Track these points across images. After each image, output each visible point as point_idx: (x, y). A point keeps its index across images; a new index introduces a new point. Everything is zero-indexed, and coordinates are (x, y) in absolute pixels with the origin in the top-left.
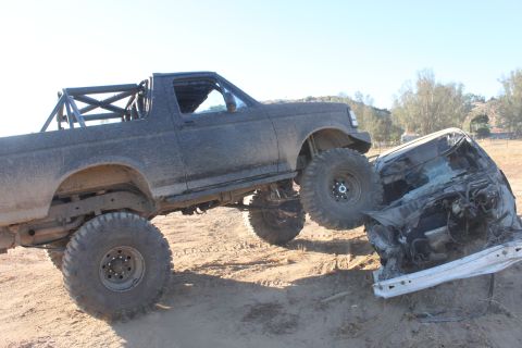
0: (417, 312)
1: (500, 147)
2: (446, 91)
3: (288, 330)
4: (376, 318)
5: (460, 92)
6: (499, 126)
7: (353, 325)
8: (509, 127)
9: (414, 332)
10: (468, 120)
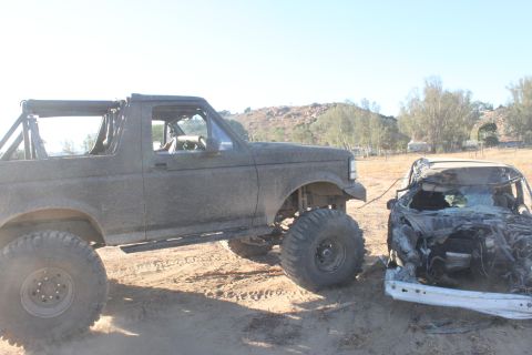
0: (422, 323)
1: (508, 156)
2: (454, 99)
3: (290, 341)
4: (380, 328)
5: (468, 99)
6: (508, 135)
7: (357, 336)
8: (518, 135)
9: (418, 343)
10: (476, 127)
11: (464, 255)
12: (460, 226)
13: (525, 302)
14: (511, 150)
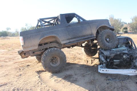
0: (108, 78)
2: (117, 21)
4: (98, 79)
5: (120, 21)
7: (92, 81)
8: (132, 31)
9: (107, 83)
10: (122, 28)
11: (118, 61)
12: (117, 53)
13: (134, 71)
14: (131, 34)
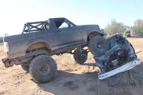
0: (110, 84)
1: (133, 40)
2: (119, 25)
3: (75, 89)
4: (99, 86)
5: (123, 25)
6: (133, 34)
7: (93, 88)
8: (136, 34)
9: (109, 90)
10: (125, 32)
14: (134, 38)
